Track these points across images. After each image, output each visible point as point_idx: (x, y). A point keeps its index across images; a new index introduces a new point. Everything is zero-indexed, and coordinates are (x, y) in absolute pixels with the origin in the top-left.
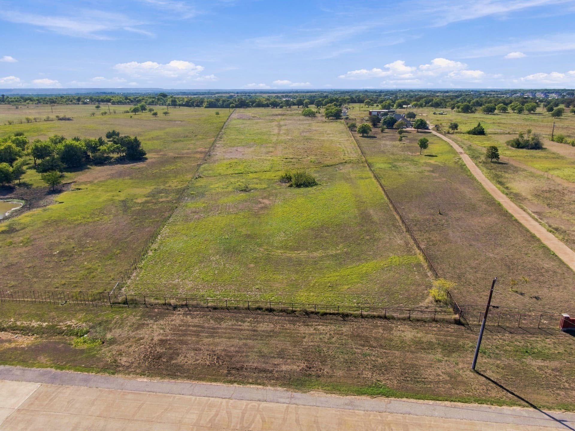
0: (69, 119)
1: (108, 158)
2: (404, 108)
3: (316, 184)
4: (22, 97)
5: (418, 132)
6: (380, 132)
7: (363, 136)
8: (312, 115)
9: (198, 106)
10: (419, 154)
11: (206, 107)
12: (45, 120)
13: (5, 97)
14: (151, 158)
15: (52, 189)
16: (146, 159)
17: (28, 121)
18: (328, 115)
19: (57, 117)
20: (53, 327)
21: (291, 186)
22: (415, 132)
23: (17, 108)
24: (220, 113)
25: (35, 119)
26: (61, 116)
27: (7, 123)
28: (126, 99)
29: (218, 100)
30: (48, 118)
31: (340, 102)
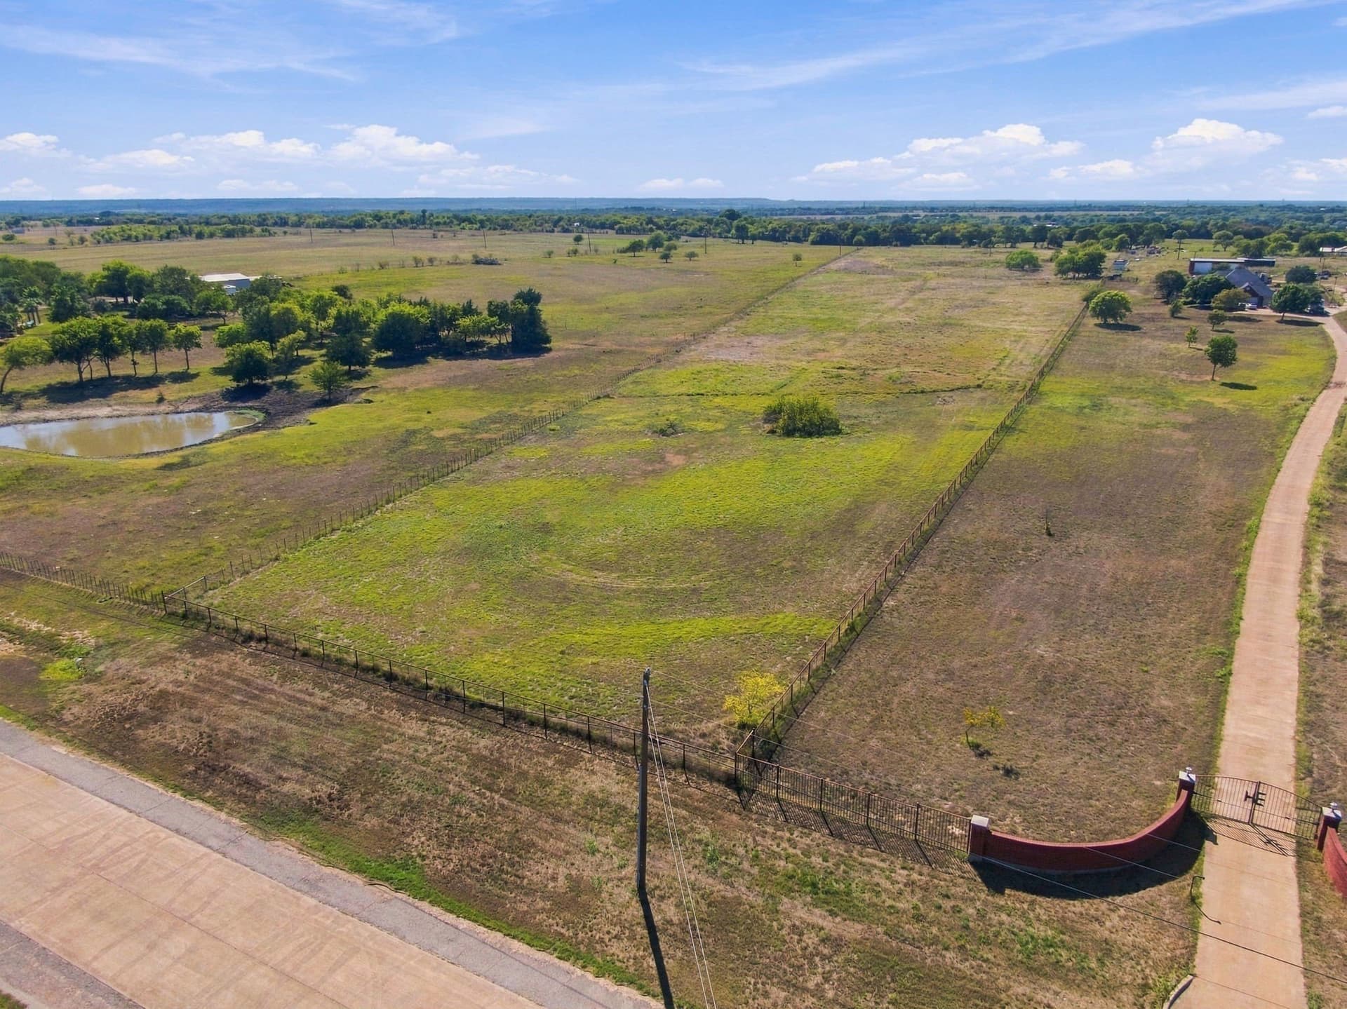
0: (492, 263)
1: (480, 344)
2: (1322, 255)
3: (838, 432)
4: (456, 217)
5: (1282, 321)
6: (1168, 316)
7: (1106, 326)
8: (1029, 265)
9: (796, 239)
10: (1209, 378)
11: (814, 243)
12: (449, 263)
13: (427, 214)
14: (559, 350)
15: (327, 397)
16: (549, 350)
17: (417, 262)
18: (1063, 269)
19: (475, 256)
20: (51, 637)
21: (772, 432)
22: (1273, 321)
23: (435, 236)
24: (804, 256)
25: (431, 260)
26: (483, 254)
27: (377, 267)
28: (650, 221)
29: (843, 227)
30: (457, 257)
31: (1147, 235)
